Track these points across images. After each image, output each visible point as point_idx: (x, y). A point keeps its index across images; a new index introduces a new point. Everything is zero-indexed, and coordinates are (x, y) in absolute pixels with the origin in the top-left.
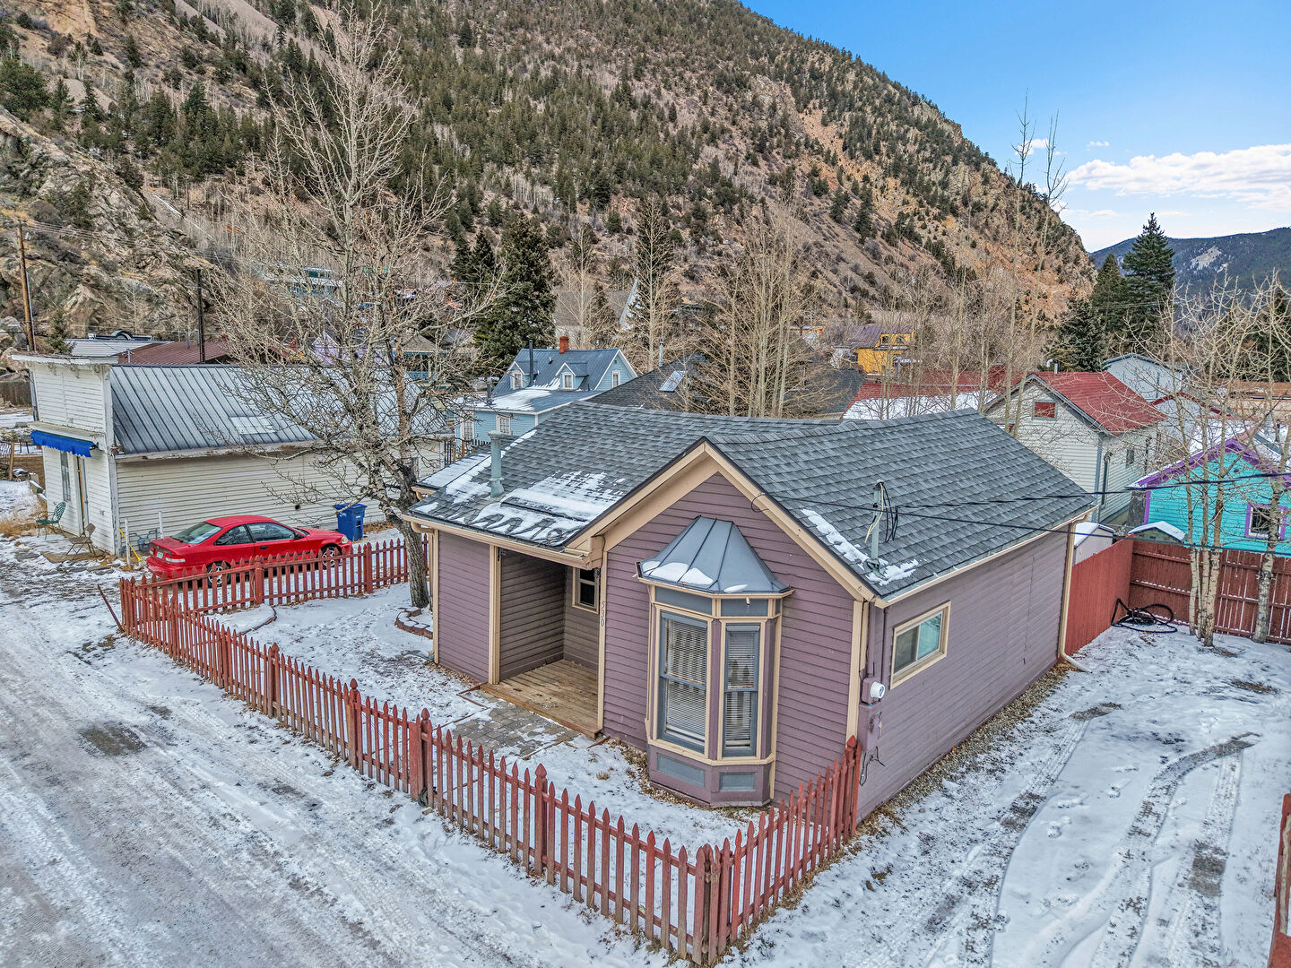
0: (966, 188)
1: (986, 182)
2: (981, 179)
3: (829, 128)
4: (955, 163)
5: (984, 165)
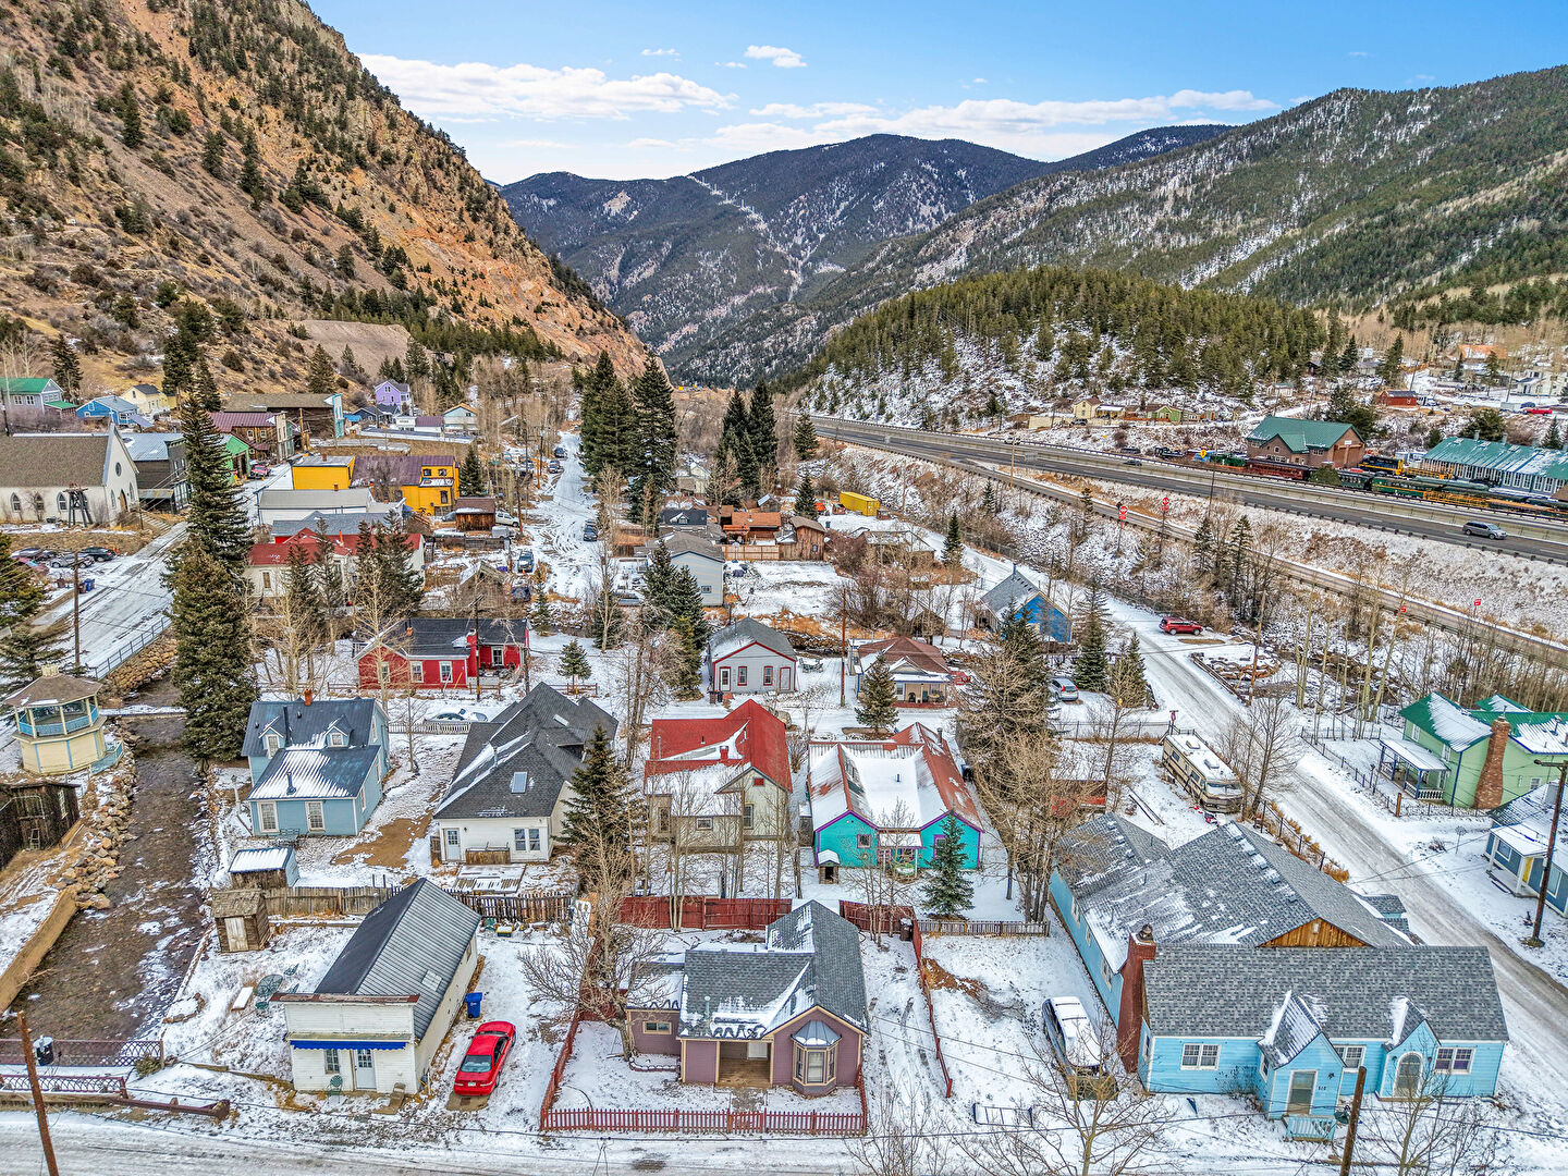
0: (370, 131)
1: (392, 125)
2: (385, 122)
3: (161, 17)
4: (351, 96)
5: (386, 103)
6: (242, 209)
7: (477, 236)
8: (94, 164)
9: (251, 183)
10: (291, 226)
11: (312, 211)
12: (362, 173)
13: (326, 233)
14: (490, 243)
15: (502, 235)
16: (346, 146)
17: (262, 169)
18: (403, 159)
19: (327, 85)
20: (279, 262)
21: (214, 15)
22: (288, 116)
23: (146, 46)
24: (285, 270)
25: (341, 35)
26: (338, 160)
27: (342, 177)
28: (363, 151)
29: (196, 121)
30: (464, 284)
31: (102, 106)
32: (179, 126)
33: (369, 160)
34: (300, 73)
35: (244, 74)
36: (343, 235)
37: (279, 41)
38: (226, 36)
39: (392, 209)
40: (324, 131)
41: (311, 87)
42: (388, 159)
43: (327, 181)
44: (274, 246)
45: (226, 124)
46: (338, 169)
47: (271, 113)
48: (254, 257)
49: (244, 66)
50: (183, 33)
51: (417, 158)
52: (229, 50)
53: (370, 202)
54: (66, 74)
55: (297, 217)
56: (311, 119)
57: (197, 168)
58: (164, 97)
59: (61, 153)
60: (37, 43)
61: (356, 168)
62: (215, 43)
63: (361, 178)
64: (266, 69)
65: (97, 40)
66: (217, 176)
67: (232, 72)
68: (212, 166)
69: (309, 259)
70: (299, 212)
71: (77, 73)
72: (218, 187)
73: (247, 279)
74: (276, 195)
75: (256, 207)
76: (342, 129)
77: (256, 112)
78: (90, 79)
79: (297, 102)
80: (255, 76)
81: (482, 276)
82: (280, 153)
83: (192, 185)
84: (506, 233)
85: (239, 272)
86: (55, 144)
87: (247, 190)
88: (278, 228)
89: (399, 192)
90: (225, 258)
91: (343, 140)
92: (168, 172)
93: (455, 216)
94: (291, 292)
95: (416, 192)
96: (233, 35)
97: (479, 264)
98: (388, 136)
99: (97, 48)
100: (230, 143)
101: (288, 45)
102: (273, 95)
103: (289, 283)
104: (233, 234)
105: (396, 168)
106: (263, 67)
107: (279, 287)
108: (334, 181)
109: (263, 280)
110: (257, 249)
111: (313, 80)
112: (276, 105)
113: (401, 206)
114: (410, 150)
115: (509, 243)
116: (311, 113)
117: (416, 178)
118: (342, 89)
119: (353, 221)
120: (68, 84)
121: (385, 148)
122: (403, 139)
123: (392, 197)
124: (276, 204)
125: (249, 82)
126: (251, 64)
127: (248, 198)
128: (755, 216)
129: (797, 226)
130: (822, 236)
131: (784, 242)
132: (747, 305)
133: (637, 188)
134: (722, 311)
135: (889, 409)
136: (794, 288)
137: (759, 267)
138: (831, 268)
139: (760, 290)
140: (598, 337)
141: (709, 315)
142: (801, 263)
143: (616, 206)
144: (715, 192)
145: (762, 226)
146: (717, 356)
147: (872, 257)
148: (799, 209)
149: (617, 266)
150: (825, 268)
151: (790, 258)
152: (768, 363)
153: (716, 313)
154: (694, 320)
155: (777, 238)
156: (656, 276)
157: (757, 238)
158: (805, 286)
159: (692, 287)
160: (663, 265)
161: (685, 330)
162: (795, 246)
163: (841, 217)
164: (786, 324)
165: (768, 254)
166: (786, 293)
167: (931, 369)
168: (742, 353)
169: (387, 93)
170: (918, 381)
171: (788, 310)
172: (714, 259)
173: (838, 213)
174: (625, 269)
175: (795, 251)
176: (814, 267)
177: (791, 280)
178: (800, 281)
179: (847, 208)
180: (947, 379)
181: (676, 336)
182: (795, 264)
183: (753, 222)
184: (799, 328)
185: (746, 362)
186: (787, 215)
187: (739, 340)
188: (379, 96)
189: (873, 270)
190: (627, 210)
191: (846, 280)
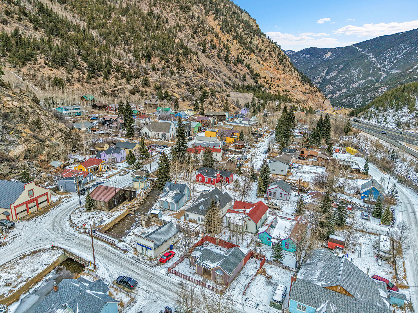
0: (257, 44)
1: (263, 42)
2: (261, 41)
3: (216, 22)
4: (254, 36)
5: (262, 36)
6: (224, 66)
7: (280, 68)
8: (195, 58)
9: (227, 60)
10: (234, 69)
11: (239, 65)
12: (253, 54)
13: (241, 70)
14: (283, 70)
15: (287, 68)
16: (251, 48)
17: (230, 56)
18: (264, 50)
19: (249, 33)
20: (229, 78)
21: (226, 20)
22: (239, 42)
23: (211, 30)
24: (230, 80)
25: (255, 20)
26: (248, 52)
27: (248, 56)
28: (255, 49)
29: (218, 45)
30: (274, 81)
31: (199, 45)
32: (214, 47)
33: (256, 51)
34: (243, 31)
35: (231, 33)
36: (246, 70)
37: (240, 24)
38: (228, 24)
39: (259, 63)
40: (246, 45)
41: (245, 34)
42: (260, 50)
43: (245, 57)
44: (229, 74)
45: (224, 46)
46: (248, 54)
47: (235, 41)
48: (224, 77)
49: (231, 31)
50: (220, 25)
51: (267, 50)
52: (228, 28)
53: (254, 61)
54: (194, 38)
55: (235, 67)
56: (244, 42)
57: (216, 57)
58: (212, 41)
59: (189, 56)
60: (189, 32)
61: (252, 53)
62: (226, 26)
63: (253, 56)
64: (236, 31)
65: (201, 30)
66: (219, 58)
67: (228, 33)
68: (219, 56)
69: (236, 77)
70: (236, 65)
71: (196, 38)
72: (219, 61)
73: (221, 82)
74: (232, 61)
75: (227, 65)
76: (250, 44)
77: (232, 42)
78: (198, 39)
79: (241, 38)
80: (233, 33)
81: (279, 79)
82: (235, 51)
83: (214, 61)
84: (288, 67)
85: (220, 81)
86: (188, 54)
87: (225, 61)
88: (231, 70)
89: (262, 59)
90: (218, 78)
91: (250, 46)
92: (210, 58)
93: (275, 63)
94: (230, 85)
95: (266, 58)
96: (230, 24)
97: (279, 76)
98: (261, 45)
99: (201, 31)
100: (224, 50)
101: (242, 25)
102: (236, 37)
103: (230, 83)
104: (220, 72)
105: (262, 53)
106: (235, 30)
107: (228, 84)
108: (247, 57)
109: (225, 83)
110: (225, 75)
111: (246, 32)
112: (236, 40)
113: (262, 62)
114: (266, 47)
115: (289, 69)
116: (244, 41)
117: (267, 55)
118: (252, 34)
119: (248, 67)
120: (194, 40)
121: (260, 48)
122: (265, 45)
123: (260, 60)
124: (232, 63)
125: (231, 35)
126: (233, 30)
127: (225, 63)
128: (372, 56)
129: (386, 58)
130: (395, 61)
131: (381, 64)
132: (365, 83)
133: (334, 50)
134: (356, 85)
136: (382, 78)
137: (371, 72)
138: (397, 71)
139: (370, 78)
141: (351, 86)
142: (386, 70)
143: (327, 56)
144: (359, 50)
145: (374, 59)
146: (351, 99)
147: (411, 68)
148: (388, 53)
149: (325, 73)
150: (394, 71)
151: (382, 69)
152: (368, 101)
153: (354, 85)
154: (346, 88)
155: (378, 63)
156: (337, 75)
157: (371, 63)
158: (386, 77)
159: (347, 78)
160: (339, 72)
161: (343, 91)
162: (385, 65)
163: (403, 55)
164: (376, 89)
165: (374, 68)
166: (379, 79)
168: (359, 98)
169: (263, 34)
171: (377, 85)
172: (356, 69)
173: (402, 54)
174: (327, 73)
175: (384, 67)
176: (390, 71)
177: (381, 75)
178: (384, 75)
179: (406, 52)
181: (340, 92)
182: (384, 70)
183: (371, 58)
184: (380, 90)
185: (360, 100)
186: (383, 55)
187: (359, 94)
188: (260, 34)
189: (411, 72)
190: (331, 57)
191: (400, 75)
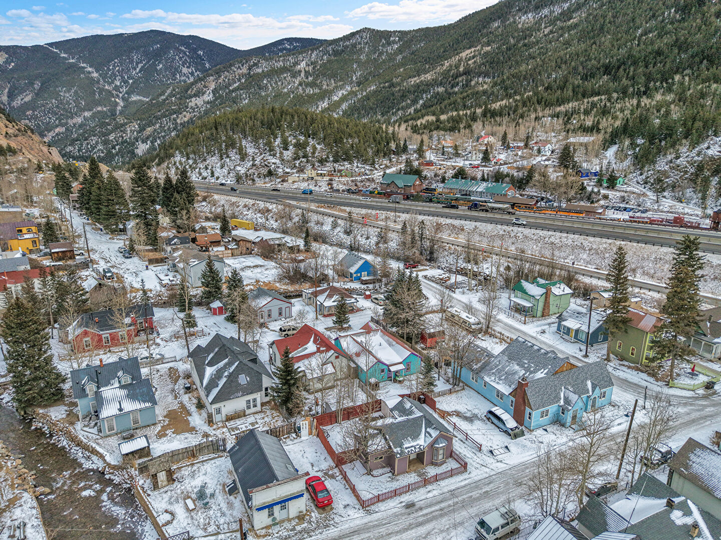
128: (90, 69)
129: (115, 76)
130: (131, 81)
131: (109, 84)
132: (93, 117)
133: (11, 50)
134: (79, 120)
135: (216, 175)
136: (119, 108)
137: (97, 96)
138: (138, 98)
139: (99, 109)
140: (19, 138)
141: (71, 122)
142: (121, 95)
144: (63, 55)
145: (95, 75)
146: (82, 145)
147: (163, 93)
148: (115, 66)
149: (5, 94)
150: (134, 98)
151: (114, 92)
152: (114, 147)
153: (74, 121)
154: (62, 125)
155: (105, 82)
156: (33, 100)
157: (92, 81)
158: (125, 107)
159: (57, 107)
160: (37, 94)
161: (57, 130)
162: (116, 86)
163: (140, 71)
164: (120, 127)
165: (101, 90)
166: (115, 111)
167: (233, 154)
168: (97, 143)
170: (228, 160)
171: (121, 120)
172: (69, 91)
173: (138, 70)
175: (117, 88)
176: (129, 97)
177: (117, 104)
178: (122, 104)
179: (142, 67)
180: (243, 159)
181: (51, 134)
182: (118, 96)
183: (89, 73)
184: (128, 129)
185: (100, 147)
186: (108, 68)
187: (94, 136)
189: (164, 100)
190: (7, 62)
191: (150, 104)
